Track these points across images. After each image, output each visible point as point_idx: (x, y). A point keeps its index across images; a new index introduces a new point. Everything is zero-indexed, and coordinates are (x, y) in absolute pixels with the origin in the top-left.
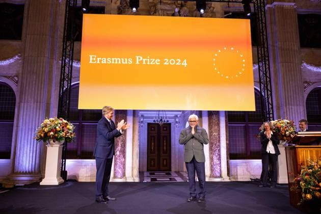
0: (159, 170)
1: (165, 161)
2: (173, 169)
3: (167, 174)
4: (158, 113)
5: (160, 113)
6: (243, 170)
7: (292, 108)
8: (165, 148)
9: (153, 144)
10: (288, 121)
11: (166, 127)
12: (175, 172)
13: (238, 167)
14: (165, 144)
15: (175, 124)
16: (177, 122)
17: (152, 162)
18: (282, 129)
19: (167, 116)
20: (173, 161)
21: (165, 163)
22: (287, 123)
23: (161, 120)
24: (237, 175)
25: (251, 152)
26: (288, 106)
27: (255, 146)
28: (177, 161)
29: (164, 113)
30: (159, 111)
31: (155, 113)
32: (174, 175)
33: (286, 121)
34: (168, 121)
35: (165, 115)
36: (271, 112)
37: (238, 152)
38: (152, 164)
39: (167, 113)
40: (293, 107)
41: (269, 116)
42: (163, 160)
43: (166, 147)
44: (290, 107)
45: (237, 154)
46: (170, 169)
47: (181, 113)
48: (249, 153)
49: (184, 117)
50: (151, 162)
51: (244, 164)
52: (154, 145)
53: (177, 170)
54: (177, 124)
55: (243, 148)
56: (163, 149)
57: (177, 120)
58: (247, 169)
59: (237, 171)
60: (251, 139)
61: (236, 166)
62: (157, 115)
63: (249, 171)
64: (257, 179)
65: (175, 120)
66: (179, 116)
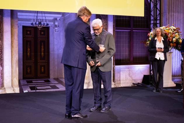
0: (37, 77)
1: (43, 68)
2: (52, 76)
3: (46, 81)
4: (36, 14)
5: (39, 15)
6: (126, 76)
7: (173, 15)
8: (42, 54)
9: (29, 49)
10: (175, 28)
11: (44, 31)
12: (55, 79)
13: (121, 73)
14: (43, 49)
15: (53, 28)
16: (56, 26)
17: (29, 69)
18: (169, 35)
19: (47, 18)
20: (51, 67)
21: (43, 70)
22: (174, 30)
23: (40, 23)
24: (120, 80)
25: (133, 58)
26: (170, 13)
27: (138, 52)
28: (56, 67)
29: (43, 15)
30: (37, 12)
31: (33, 14)
32: (53, 82)
33: (173, 27)
34: (47, 24)
35: (44, 18)
36: (158, 18)
37: (121, 58)
38: (29, 71)
39: (46, 15)
40: (175, 14)
41: (156, 22)
42: (41, 66)
43: (44, 52)
44: (172, 14)
45: (120, 60)
46: (48, 76)
47: (60, 16)
48: (132, 59)
49: (64, 20)
50: (27, 70)
51: (127, 69)
52: (31, 50)
53: (56, 77)
54: (56, 28)
55: (127, 53)
56: (41, 55)
57: (56, 24)
58: (129, 75)
59: (120, 77)
60: (135, 45)
61: (119, 71)
62: (35, 18)
63: (131, 77)
64: (139, 83)
65: (54, 23)
66: (58, 19)
